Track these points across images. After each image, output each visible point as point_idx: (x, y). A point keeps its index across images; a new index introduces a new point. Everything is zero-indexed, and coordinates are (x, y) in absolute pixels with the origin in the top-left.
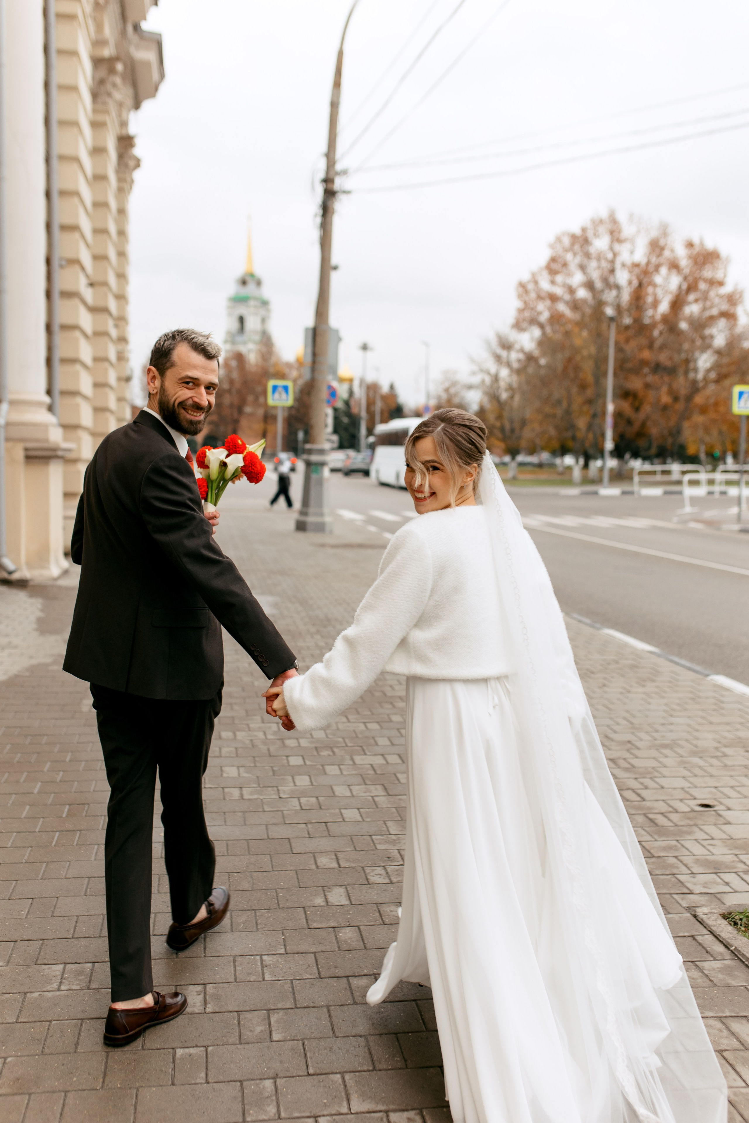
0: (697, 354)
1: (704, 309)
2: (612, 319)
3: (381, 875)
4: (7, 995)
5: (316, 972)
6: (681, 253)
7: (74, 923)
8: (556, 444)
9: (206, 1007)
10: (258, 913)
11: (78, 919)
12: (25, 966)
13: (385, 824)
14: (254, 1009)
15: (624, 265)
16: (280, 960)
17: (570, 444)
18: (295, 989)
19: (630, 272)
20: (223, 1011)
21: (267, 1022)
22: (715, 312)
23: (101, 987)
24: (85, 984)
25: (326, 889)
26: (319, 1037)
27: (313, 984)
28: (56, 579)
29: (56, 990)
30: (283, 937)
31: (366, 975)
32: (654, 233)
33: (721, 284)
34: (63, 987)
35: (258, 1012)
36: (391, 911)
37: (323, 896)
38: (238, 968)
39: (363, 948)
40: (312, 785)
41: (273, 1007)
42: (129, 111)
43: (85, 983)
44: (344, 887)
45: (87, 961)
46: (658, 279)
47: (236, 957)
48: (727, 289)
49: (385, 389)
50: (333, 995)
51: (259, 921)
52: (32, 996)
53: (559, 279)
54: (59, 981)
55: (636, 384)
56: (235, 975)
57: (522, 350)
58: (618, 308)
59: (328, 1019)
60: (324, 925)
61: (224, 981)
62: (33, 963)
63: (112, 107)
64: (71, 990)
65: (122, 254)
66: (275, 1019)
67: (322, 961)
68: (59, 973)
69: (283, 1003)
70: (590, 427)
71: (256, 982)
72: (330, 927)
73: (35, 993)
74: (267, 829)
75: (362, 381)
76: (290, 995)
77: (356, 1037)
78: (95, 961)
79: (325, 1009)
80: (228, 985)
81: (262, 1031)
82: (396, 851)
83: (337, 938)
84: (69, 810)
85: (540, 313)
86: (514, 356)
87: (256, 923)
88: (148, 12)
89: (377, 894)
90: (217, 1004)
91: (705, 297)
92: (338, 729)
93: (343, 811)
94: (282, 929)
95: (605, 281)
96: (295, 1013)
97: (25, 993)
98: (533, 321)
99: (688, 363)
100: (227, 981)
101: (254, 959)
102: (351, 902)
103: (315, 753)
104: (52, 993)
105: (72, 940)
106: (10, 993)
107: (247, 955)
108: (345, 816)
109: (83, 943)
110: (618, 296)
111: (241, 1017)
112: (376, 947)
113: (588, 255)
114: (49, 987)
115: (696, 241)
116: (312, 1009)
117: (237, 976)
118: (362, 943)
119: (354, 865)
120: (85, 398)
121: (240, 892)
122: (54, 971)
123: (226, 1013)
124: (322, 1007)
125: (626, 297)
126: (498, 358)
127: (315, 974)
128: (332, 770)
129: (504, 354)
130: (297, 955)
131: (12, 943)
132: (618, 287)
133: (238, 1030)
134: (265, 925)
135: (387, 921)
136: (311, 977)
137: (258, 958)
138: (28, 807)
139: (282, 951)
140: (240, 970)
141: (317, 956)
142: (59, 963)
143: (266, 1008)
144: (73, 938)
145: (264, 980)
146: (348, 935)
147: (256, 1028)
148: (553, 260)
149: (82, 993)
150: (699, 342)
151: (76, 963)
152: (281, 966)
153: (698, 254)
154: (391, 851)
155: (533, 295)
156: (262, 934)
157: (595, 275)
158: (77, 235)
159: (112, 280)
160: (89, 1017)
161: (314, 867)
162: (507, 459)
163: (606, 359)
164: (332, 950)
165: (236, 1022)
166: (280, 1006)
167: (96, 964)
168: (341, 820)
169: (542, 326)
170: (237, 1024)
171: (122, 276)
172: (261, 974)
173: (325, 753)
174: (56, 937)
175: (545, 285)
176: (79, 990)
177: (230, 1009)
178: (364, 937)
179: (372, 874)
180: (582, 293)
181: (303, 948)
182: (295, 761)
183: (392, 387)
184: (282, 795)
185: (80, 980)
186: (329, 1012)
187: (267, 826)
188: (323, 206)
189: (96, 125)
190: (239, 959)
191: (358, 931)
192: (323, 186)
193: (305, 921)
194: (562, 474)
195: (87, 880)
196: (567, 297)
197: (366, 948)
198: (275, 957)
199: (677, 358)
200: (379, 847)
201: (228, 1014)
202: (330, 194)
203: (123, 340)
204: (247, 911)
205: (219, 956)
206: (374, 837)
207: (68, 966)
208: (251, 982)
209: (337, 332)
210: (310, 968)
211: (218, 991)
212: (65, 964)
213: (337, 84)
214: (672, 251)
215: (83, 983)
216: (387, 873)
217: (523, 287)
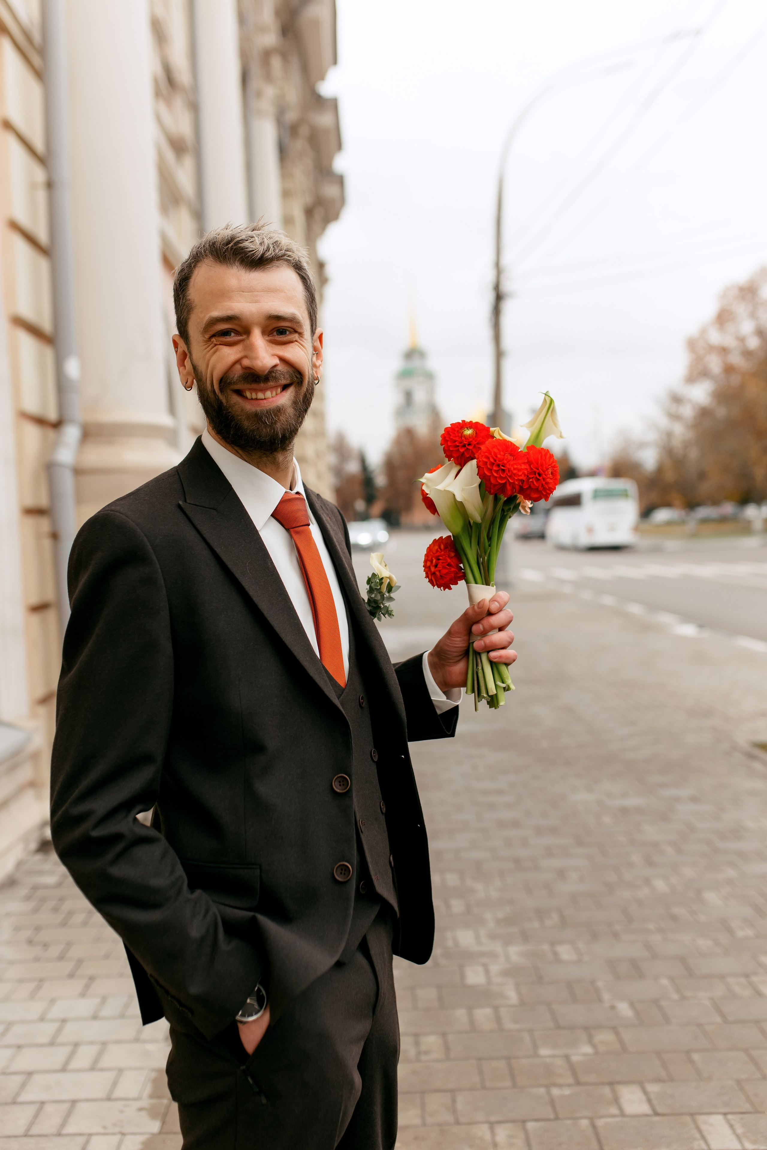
8: (737, 493)
17: (751, 493)
53: (729, 329)
57: (694, 404)
85: (711, 367)
86: (688, 412)
98: (705, 374)
113: (757, 304)
126: (670, 414)
129: (675, 408)
148: (722, 312)
155: (702, 350)
169: (714, 379)
175: (715, 337)
180: (753, 342)
188: (494, 309)
192: (494, 292)
196: (738, 347)
202: (499, 297)
217: (691, 344)
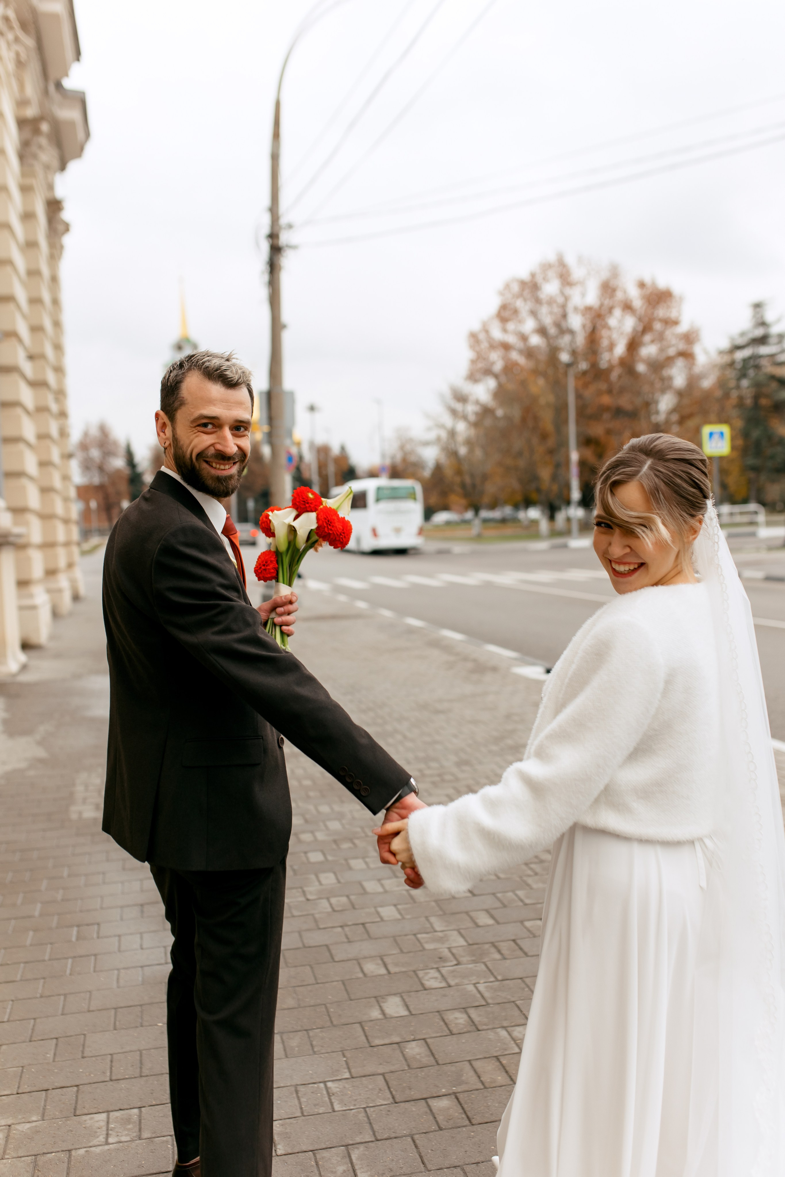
0: (657, 395)
1: (662, 350)
2: (569, 365)
3: (436, 978)
4: (49, 1155)
5: (389, 1096)
6: (634, 294)
7: (109, 1063)
8: (519, 497)
9: (277, 1149)
10: (311, 1033)
11: (112, 1058)
12: (64, 1119)
13: (428, 920)
14: (330, 1146)
15: (576, 309)
16: (347, 1086)
17: (534, 496)
18: (371, 1118)
19: (583, 315)
20: (297, 1151)
21: (347, 1160)
22: (672, 352)
23: (154, 1136)
24: (135, 1134)
25: (379, 999)
26: (409, 1172)
27: (389, 1111)
28: (14, 675)
29: (104, 1144)
30: (345, 1059)
31: (446, 1095)
32: (605, 275)
33: (676, 323)
34: (111, 1140)
35: (336, 1148)
36: (456, 1018)
37: (378, 1007)
38: (303, 1100)
39: (435, 1064)
40: (339, 882)
41: (351, 1142)
42: (55, 172)
43: (135, 1132)
44: (398, 995)
45: (132, 1107)
46: (612, 321)
47: (298, 1087)
48: (683, 328)
49: (336, 450)
50: (415, 1121)
51: (314, 1043)
52: (77, 1153)
53: (511, 326)
54: (105, 1132)
55: (597, 430)
56: (301, 1108)
57: (477, 402)
58: (574, 353)
59: (415, 1150)
60: (387, 1041)
61: (291, 1116)
62: (72, 1115)
63: (39, 169)
64: (120, 1142)
65: (57, 324)
66: (357, 1156)
67: (393, 1083)
68: (103, 1124)
69: (361, 1136)
70: (554, 477)
71: (325, 1114)
72: (393, 1042)
73: (81, 1150)
74: (301, 936)
75: (312, 445)
76: (367, 1126)
77: (450, 1169)
78: (142, 1106)
79: (409, 1139)
80: (295, 1120)
81: (344, 1171)
82: (446, 950)
83: (404, 1055)
84: (78, 932)
85: (493, 363)
86: (471, 409)
87: (312, 1045)
88: (69, 68)
89: (437, 1000)
90: (288, 1144)
91: (660, 338)
92: (354, 818)
93: (380, 910)
94: (342, 1049)
95: (558, 325)
96: (377, 1147)
97: (70, 1151)
98: (488, 372)
99: (649, 405)
100: (293, 1116)
101: (318, 1087)
102: (410, 1012)
103: (334, 846)
104: (100, 1148)
105: (111, 1083)
106: (52, 1153)
107: (309, 1084)
108: (382, 914)
109: (123, 1086)
110: (573, 341)
111: (318, 1156)
112: (449, 1062)
113: (538, 301)
114: (96, 1140)
115: (647, 280)
116: (395, 1139)
117: (304, 1109)
118: (432, 1058)
119: (404, 969)
120: (31, 478)
121: (286, 1011)
122: (97, 1122)
123: (300, 1154)
124: (405, 1136)
125: (580, 340)
126: (454, 412)
127: (389, 1098)
128: (357, 864)
129: (459, 407)
130: (364, 1079)
131: (44, 1093)
132: (571, 332)
133: (317, 1172)
134: (322, 1046)
135: (455, 1031)
136: (385, 1103)
137: (322, 1085)
138: (31, 933)
139: (347, 1075)
140: (305, 1102)
141: (387, 1077)
142: (101, 1111)
143: (344, 1144)
144: (111, 1080)
145: (334, 1111)
146: (414, 1049)
147: (338, 1168)
148: (504, 307)
149: (133, 1145)
150: (658, 385)
151: (121, 1110)
152: (349, 1092)
153: (651, 294)
154: (441, 950)
155: (485, 345)
156: (321, 1057)
157: (548, 320)
158: (11, 306)
159: (49, 351)
160: (148, 1172)
161: (361, 975)
162: (469, 515)
163: (565, 406)
164: (402, 1069)
165: (313, 1163)
166: (358, 1140)
167: (143, 1109)
168: (378, 919)
169: (496, 376)
170: (315, 1165)
171: (58, 348)
172: (329, 1104)
173: (346, 846)
174: (91, 1081)
175: (497, 334)
176: (130, 1141)
177: (304, 1148)
178: (434, 1051)
179: (426, 978)
180: (535, 340)
181: (370, 1068)
182: (315, 857)
183: (343, 449)
184: (310, 897)
185: (129, 1130)
186: (414, 1141)
187: (300, 933)
188: (270, 264)
189: (25, 189)
190: (301, 1089)
191: (425, 1045)
192: (269, 242)
193: (364, 1038)
194: (527, 527)
195: (113, 1012)
196: (520, 345)
197: (438, 1064)
198: (340, 1083)
199: (638, 401)
200: (427, 946)
201: (303, 1154)
202: (276, 250)
203: (63, 414)
204: (299, 1033)
205: (279, 1087)
206: (419, 936)
207: (111, 1114)
208: (320, 1114)
209: (291, 394)
210: (381, 1092)
211: (286, 1129)
212: (108, 1112)
213: (276, 135)
214: (625, 292)
215: (133, 1133)
216: (443, 976)
217: (474, 337)
